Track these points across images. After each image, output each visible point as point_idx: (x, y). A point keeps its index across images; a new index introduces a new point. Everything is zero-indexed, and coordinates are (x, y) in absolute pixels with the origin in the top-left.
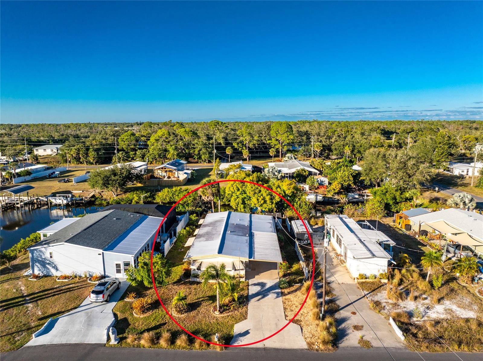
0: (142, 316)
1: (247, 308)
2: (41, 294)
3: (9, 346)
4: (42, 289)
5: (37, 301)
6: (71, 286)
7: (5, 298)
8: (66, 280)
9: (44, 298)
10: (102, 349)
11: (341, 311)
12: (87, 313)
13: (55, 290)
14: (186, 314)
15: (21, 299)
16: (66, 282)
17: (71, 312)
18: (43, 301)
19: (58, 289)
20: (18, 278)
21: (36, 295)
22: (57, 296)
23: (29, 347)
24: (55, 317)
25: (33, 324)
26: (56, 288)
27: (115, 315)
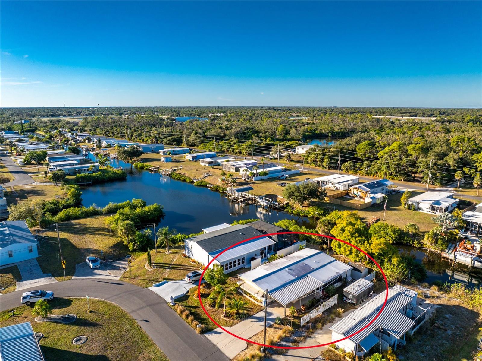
0: (195, 298)
1: (240, 322)
2: (177, 266)
3: (144, 285)
4: (180, 264)
5: (172, 269)
6: (191, 267)
7: (164, 262)
8: (193, 263)
9: (175, 269)
10: (165, 305)
11: (282, 356)
12: (180, 285)
13: (183, 267)
14: (211, 308)
15: (168, 265)
16: (192, 264)
17: (176, 281)
18: (174, 270)
19: (185, 267)
20: (178, 253)
21: (174, 266)
22: (180, 270)
23: (148, 289)
24: (168, 281)
25: (160, 280)
26: (184, 266)
27: (188, 291)
